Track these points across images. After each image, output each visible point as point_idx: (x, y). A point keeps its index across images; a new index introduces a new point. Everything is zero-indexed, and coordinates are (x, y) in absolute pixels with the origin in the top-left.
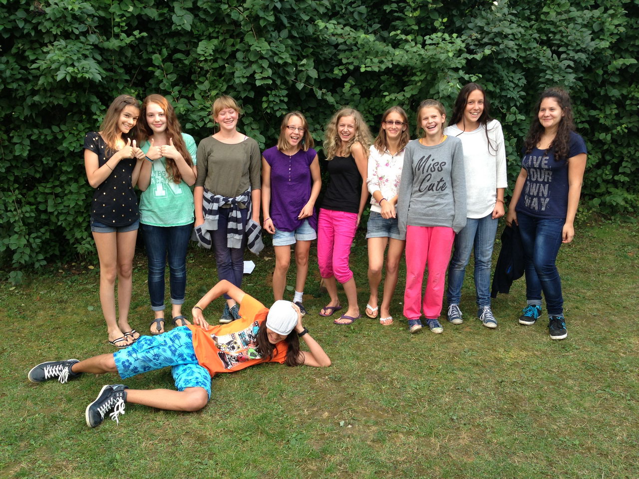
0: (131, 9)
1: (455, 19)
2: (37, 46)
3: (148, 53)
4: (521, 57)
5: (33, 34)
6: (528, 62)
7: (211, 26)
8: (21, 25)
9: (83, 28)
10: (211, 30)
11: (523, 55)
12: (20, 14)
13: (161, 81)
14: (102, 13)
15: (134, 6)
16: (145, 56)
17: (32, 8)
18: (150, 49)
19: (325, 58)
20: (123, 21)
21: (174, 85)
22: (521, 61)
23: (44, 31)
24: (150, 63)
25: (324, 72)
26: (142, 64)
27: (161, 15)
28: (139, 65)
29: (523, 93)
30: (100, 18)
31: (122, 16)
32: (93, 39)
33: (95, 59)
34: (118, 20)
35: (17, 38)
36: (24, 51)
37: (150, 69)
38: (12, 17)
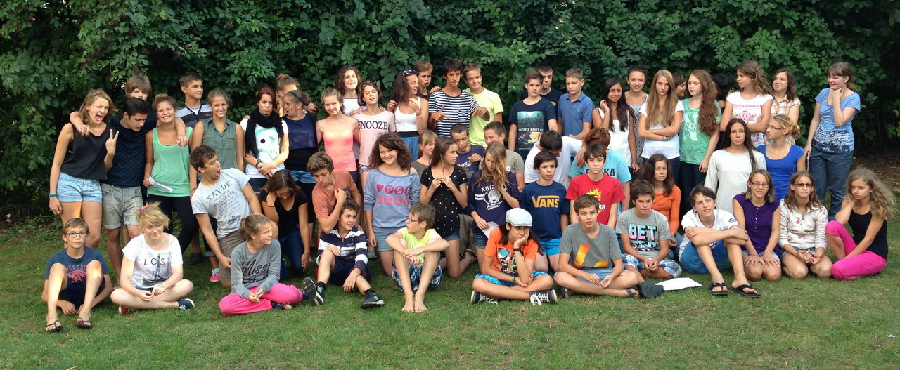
0: (292, 24)
1: (535, 27)
2: (225, 50)
3: (304, 53)
4: (587, 55)
5: (225, 43)
6: (593, 57)
7: (353, 33)
8: (216, 36)
9: (260, 39)
10: (353, 36)
11: (589, 53)
12: (215, 29)
13: (315, 75)
14: (272, 26)
15: (294, 22)
16: (301, 56)
17: (225, 27)
18: (305, 51)
19: (438, 54)
20: (287, 33)
21: (323, 77)
22: (587, 58)
23: (233, 43)
24: (305, 60)
25: (438, 64)
26: (299, 61)
27: (313, 26)
28: (297, 62)
29: (589, 80)
30: (271, 29)
31: (286, 29)
32: (268, 45)
33: (268, 59)
34: (284, 33)
35: (211, 44)
36: (215, 54)
37: (304, 64)
38: (210, 31)
